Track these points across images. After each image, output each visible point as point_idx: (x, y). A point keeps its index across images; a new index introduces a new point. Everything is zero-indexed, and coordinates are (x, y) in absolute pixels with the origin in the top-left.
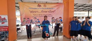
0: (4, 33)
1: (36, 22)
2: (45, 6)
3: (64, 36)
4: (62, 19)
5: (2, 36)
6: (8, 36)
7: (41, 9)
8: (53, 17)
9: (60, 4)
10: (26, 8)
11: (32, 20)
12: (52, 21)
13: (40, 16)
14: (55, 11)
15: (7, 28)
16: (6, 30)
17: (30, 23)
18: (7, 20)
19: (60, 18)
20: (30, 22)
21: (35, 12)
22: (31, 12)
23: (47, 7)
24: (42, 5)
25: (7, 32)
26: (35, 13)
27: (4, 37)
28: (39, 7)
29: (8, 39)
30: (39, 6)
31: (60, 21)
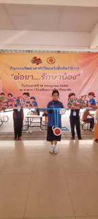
1: (29, 105)
2: (51, 60)
3: (96, 140)
4: (96, 99)
7: (40, 68)
8: (72, 92)
12: (69, 103)
13: (40, 88)
14: (79, 75)
17: (16, 106)
21: (27, 78)
31: (89, 104)
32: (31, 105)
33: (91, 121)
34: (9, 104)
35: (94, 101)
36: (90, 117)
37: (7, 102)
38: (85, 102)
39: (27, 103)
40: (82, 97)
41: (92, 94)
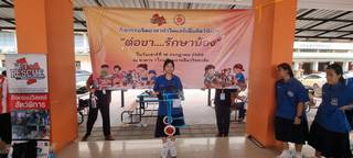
0: (34, 114)
1: (145, 82)
2: (180, 20)
3: (250, 137)
4: (246, 74)
5: (29, 124)
6: (48, 127)
7: (164, 31)
8: (209, 63)
9: (238, 13)
10: (112, 30)
11: (129, 75)
12: (206, 80)
14: (219, 40)
15: (45, 98)
16: (43, 105)
17: (125, 85)
18: (45, 73)
19: (236, 66)
20: (124, 79)
21: (145, 43)
22: (129, 43)
23: (186, 26)
24: (170, 18)
25: (44, 113)
26: (140, 49)
27: (35, 129)
28: (156, 26)
29: (47, 138)
30: (158, 20)
31: (236, 81)
32: (148, 83)
33: (241, 107)
34: (115, 81)
35: (242, 77)
36: (239, 101)
37: (112, 79)
38: (230, 78)
39: (143, 79)
40: (225, 70)
41: (239, 67)
